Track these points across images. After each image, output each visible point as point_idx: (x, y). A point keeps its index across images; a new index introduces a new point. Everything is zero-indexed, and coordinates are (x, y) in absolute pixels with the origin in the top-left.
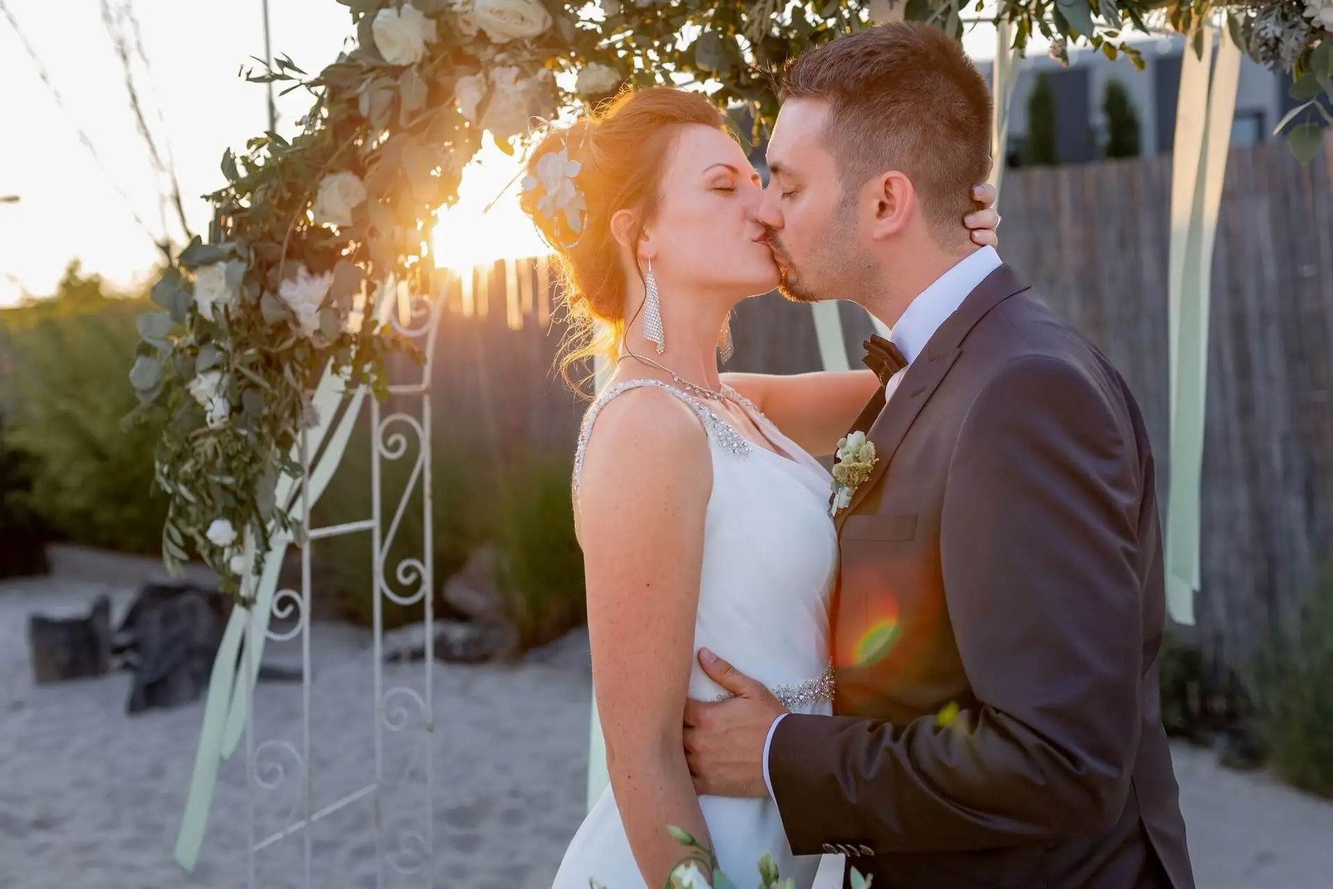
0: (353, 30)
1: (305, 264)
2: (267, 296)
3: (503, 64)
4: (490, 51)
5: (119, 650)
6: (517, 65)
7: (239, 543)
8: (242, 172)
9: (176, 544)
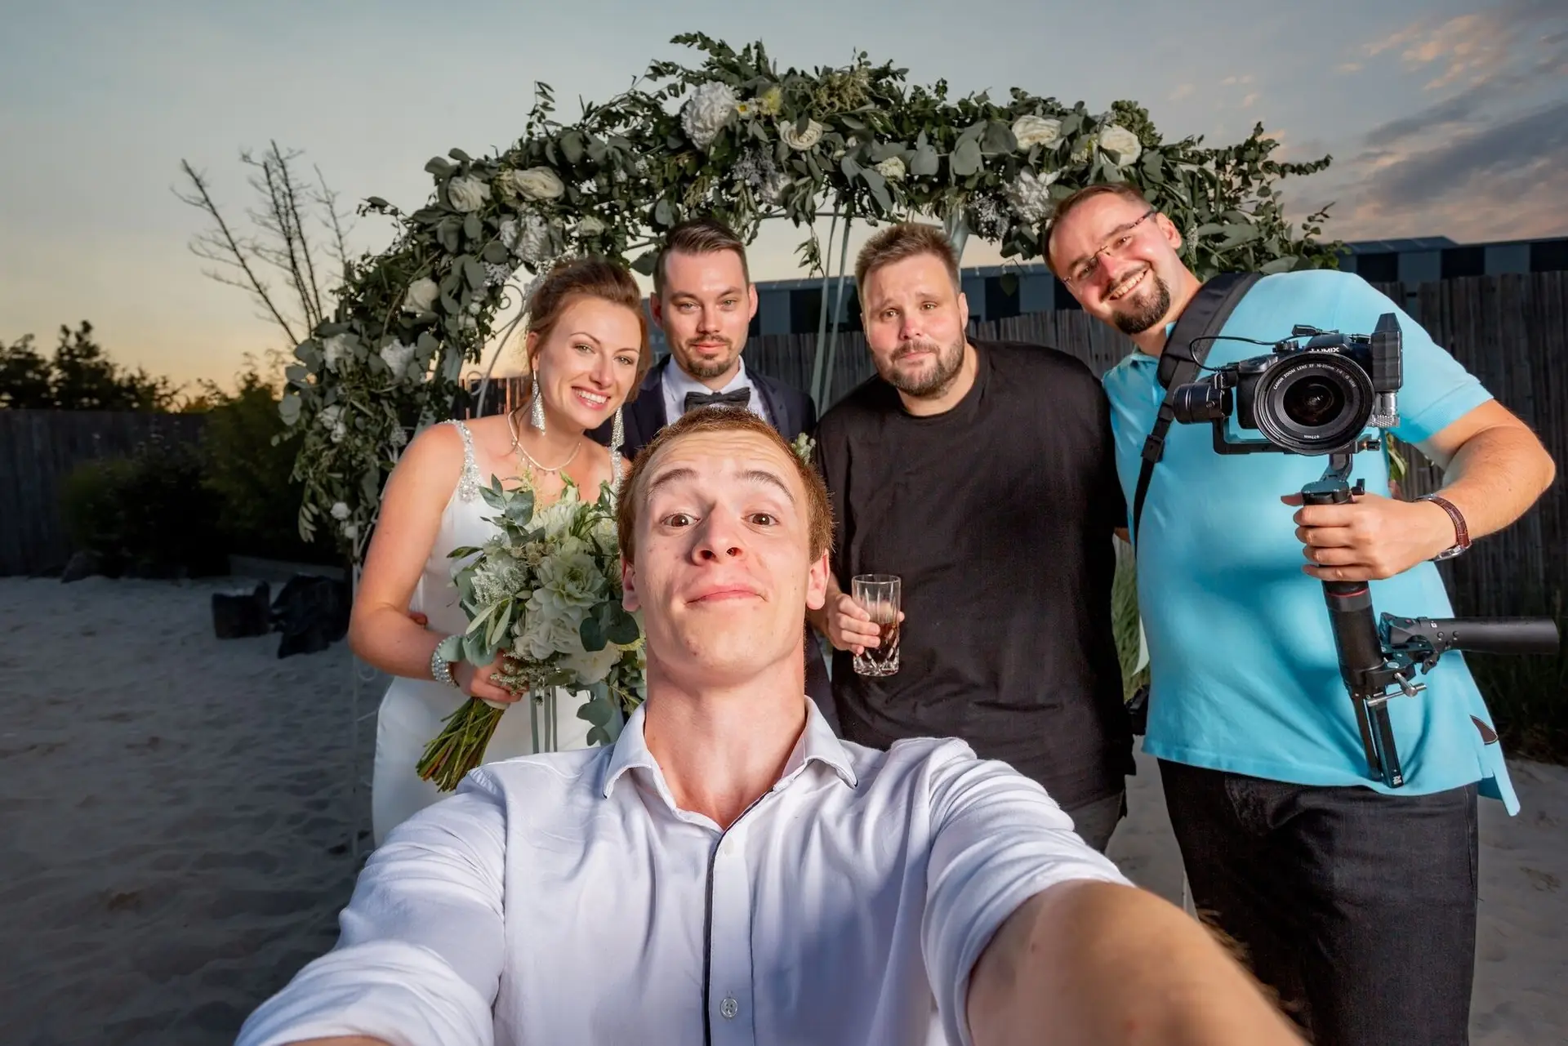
0: (434, 189)
1: (399, 338)
2: (372, 356)
3: (531, 214)
4: (524, 206)
5: (274, 619)
6: (542, 215)
7: (351, 518)
8: (358, 276)
9: (308, 521)
